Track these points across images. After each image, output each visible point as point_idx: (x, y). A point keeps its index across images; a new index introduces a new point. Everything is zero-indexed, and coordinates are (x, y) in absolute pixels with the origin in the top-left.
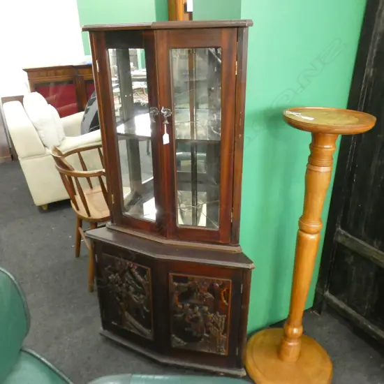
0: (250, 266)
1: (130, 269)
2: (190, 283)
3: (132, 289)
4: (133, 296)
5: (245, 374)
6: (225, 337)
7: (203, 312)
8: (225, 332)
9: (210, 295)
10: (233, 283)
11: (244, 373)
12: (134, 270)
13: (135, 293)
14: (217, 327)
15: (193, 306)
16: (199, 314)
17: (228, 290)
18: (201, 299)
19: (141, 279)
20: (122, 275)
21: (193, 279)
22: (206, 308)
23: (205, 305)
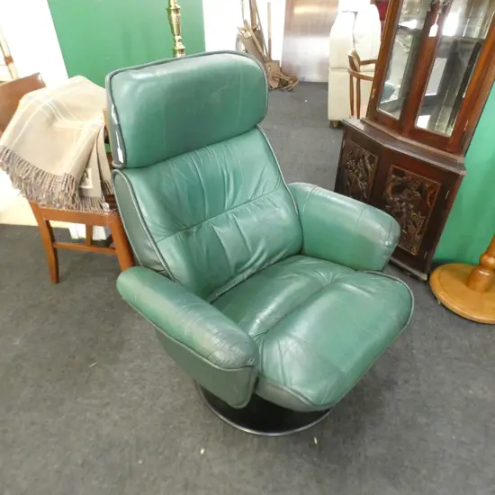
0: (462, 173)
1: (364, 156)
2: (405, 178)
3: (360, 175)
4: (360, 182)
5: (426, 279)
6: (418, 237)
7: (408, 209)
8: (420, 233)
9: (419, 194)
10: (442, 187)
11: (424, 277)
12: (366, 158)
13: (361, 180)
14: (416, 227)
15: (401, 202)
16: (404, 210)
17: (435, 193)
18: (409, 195)
19: (369, 167)
20: (357, 162)
21: (409, 175)
22: (412, 206)
23: (412, 202)
